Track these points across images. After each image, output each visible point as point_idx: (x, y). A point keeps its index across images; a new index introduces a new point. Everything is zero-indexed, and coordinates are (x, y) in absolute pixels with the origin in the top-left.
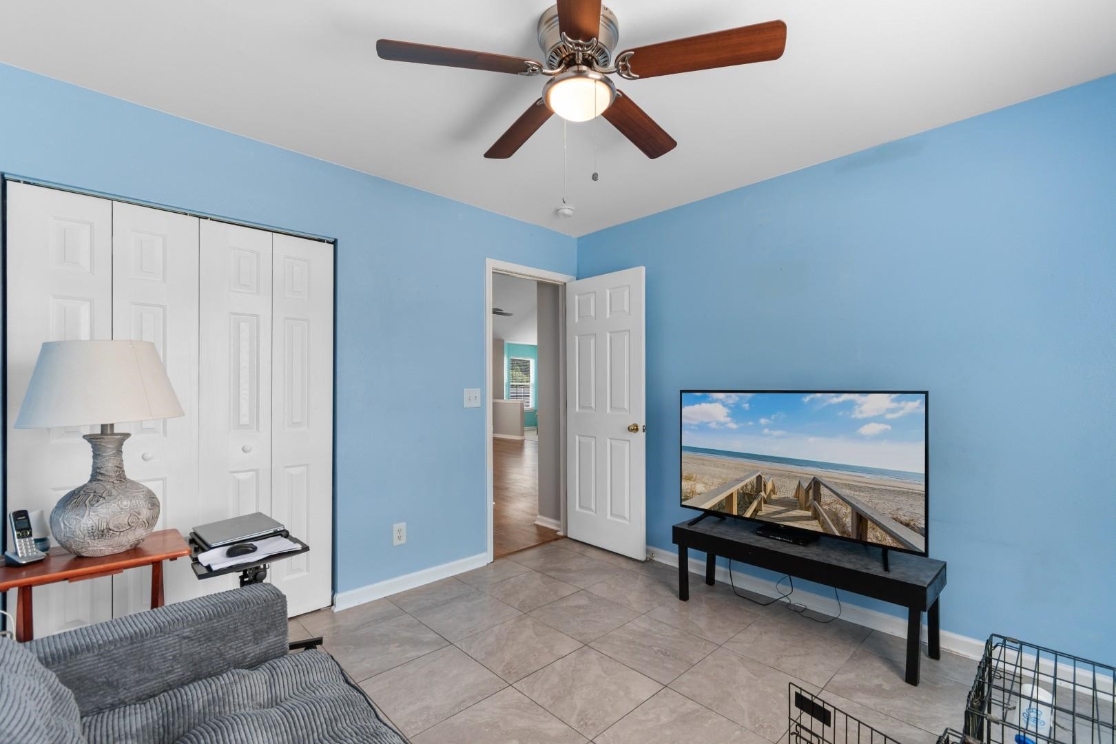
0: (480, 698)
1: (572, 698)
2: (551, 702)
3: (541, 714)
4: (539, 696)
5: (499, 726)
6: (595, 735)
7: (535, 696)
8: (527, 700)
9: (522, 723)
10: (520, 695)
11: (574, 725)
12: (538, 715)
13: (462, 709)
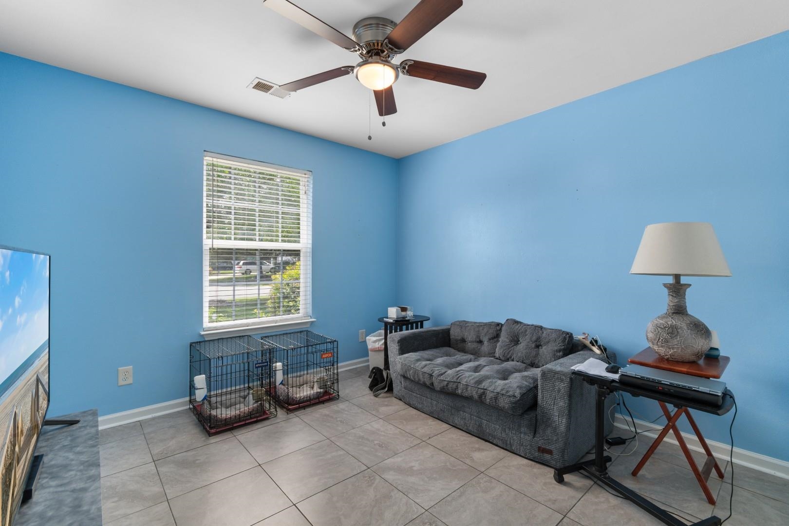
0: (448, 498)
1: (376, 496)
2: (392, 494)
3: (399, 484)
4: (401, 499)
5: (428, 478)
6: (366, 471)
7: (405, 499)
8: (410, 496)
9: (412, 479)
10: (417, 501)
11: (377, 477)
12: (402, 484)
13: (458, 490)
